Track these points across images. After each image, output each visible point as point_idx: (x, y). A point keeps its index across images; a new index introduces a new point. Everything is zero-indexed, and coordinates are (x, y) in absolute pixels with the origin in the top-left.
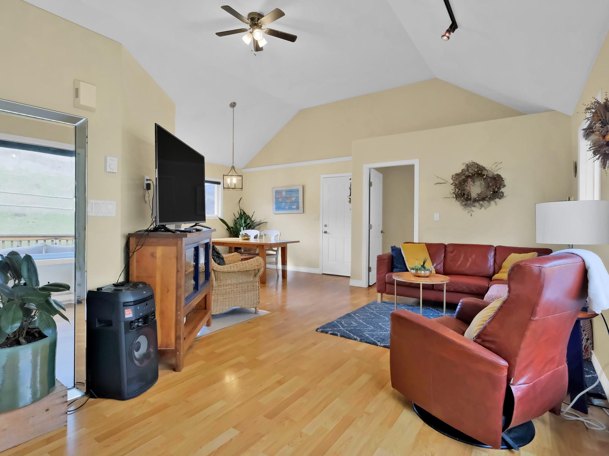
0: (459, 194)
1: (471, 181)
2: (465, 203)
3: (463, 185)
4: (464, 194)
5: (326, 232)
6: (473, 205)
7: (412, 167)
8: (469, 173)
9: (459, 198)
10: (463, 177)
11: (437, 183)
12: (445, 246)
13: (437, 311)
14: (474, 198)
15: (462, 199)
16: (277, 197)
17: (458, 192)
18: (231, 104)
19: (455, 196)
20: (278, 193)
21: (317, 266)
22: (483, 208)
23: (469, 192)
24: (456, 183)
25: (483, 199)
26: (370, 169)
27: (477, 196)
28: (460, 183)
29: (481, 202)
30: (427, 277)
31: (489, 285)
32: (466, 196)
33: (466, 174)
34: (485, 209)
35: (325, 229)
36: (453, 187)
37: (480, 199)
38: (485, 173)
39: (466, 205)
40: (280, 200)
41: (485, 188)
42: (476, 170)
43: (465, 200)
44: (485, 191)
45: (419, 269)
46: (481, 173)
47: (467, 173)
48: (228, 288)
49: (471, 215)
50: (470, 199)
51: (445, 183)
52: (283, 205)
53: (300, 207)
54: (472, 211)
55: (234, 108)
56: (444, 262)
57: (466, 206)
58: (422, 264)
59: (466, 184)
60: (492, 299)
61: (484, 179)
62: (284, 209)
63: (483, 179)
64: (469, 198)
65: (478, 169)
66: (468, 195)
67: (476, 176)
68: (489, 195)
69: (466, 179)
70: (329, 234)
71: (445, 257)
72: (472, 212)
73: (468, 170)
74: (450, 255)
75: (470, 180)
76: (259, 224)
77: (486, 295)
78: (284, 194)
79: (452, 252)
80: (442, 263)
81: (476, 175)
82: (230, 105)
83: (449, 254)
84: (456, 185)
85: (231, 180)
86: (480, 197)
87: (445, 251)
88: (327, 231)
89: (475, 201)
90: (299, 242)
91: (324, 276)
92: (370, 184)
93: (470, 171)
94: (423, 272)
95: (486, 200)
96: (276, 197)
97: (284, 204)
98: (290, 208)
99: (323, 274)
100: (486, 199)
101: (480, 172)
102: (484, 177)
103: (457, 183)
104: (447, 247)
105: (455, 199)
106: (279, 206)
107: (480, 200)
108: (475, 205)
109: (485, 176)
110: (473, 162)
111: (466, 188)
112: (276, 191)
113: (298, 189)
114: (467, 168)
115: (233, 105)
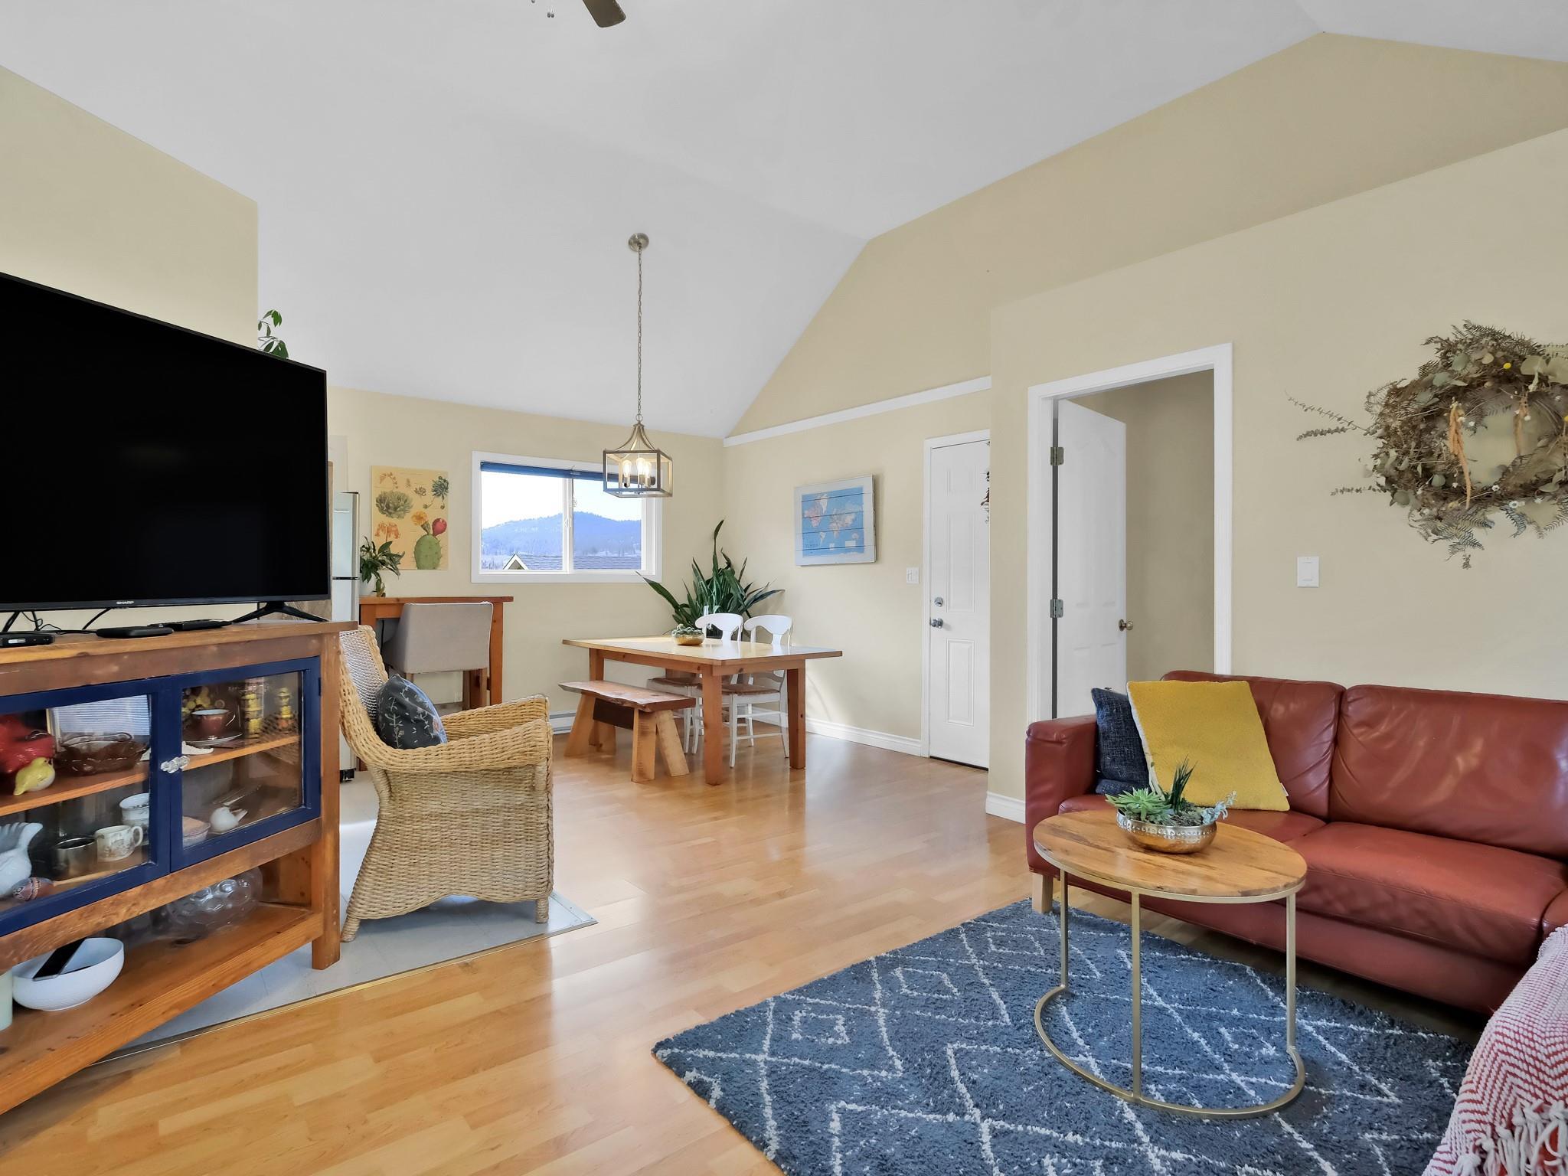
0: (1401, 473)
1: (1461, 412)
2: (1435, 510)
3: (1428, 430)
4: (1428, 473)
5: (939, 624)
6: (1479, 517)
7: (1203, 380)
8: (1454, 375)
9: (1406, 488)
10: (1425, 398)
11: (1308, 434)
12: (1341, 695)
13: (1271, 994)
14: (1480, 486)
15: (1420, 492)
16: (805, 516)
17: (1399, 460)
18: (633, 237)
19: (1382, 481)
20: (809, 501)
21: (914, 732)
22: (1530, 531)
23: (1455, 462)
24: (1388, 427)
25: (1530, 490)
26: (1056, 402)
27: (1497, 479)
28: (1410, 425)
29: (1517, 504)
30: (1190, 853)
31: (1542, 917)
32: (1438, 480)
33: (1437, 383)
34: (1541, 535)
35: (938, 614)
36: (1375, 444)
37: (1509, 488)
38: (1533, 367)
39: (1440, 519)
40: (815, 523)
41: (1539, 440)
42: (1488, 359)
43: (1436, 495)
44: (1540, 454)
45: (1149, 814)
46: (1515, 368)
47: (1440, 378)
48: (426, 826)
49: (1466, 565)
50: (1461, 493)
51: (1343, 430)
52: (821, 540)
53: (865, 543)
54: (1475, 544)
55: (644, 252)
56: (1332, 760)
57: (1439, 524)
58: (1170, 789)
59: (1441, 426)
60: (1531, 1060)
61: (1532, 397)
62: (825, 550)
63: (1524, 399)
64: (1455, 485)
65: (1500, 354)
66: (1448, 477)
67: (1492, 389)
68: (1560, 470)
69: (1437, 403)
70: (949, 628)
71: (1336, 741)
72: (1469, 550)
73: (1447, 366)
74: (1358, 738)
75: (1458, 407)
76: (762, 597)
77: (1492, 1025)
78: (824, 504)
79: (1369, 724)
80: (1322, 764)
81: (1487, 384)
82: (630, 243)
83: (1355, 731)
84: (1388, 433)
85: (634, 465)
86: (1514, 481)
87: (1340, 715)
88: (945, 621)
89: (1486, 498)
90: (840, 654)
91: (934, 765)
92: (1057, 456)
93: (1458, 368)
94: (1169, 831)
95: (1542, 493)
96: (803, 514)
97: (824, 537)
98: (841, 548)
99: (931, 757)
100: (1548, 488)
101: (1507, 366)
102: (1532, 387)
103: (1395, 424)
104: (1349, 700)
105: (1388, 494)
106: (812, 542)
107: (1511, 496)
108: (1490, 516)
109: (1536, 381)
110: (1475, 327)
111: (1440, 443)
112: (804, 497)
113: (861, 489)
114: (1445, 356)
115: (639, 242)
